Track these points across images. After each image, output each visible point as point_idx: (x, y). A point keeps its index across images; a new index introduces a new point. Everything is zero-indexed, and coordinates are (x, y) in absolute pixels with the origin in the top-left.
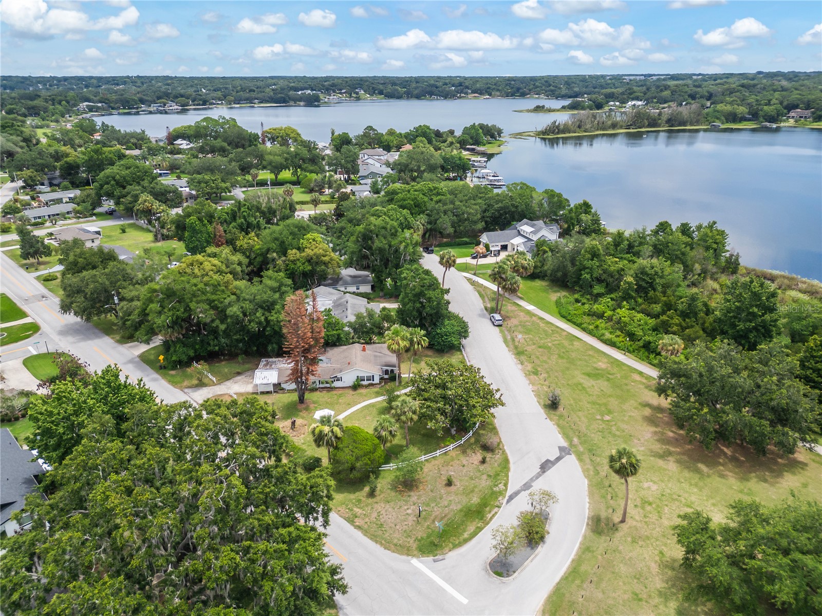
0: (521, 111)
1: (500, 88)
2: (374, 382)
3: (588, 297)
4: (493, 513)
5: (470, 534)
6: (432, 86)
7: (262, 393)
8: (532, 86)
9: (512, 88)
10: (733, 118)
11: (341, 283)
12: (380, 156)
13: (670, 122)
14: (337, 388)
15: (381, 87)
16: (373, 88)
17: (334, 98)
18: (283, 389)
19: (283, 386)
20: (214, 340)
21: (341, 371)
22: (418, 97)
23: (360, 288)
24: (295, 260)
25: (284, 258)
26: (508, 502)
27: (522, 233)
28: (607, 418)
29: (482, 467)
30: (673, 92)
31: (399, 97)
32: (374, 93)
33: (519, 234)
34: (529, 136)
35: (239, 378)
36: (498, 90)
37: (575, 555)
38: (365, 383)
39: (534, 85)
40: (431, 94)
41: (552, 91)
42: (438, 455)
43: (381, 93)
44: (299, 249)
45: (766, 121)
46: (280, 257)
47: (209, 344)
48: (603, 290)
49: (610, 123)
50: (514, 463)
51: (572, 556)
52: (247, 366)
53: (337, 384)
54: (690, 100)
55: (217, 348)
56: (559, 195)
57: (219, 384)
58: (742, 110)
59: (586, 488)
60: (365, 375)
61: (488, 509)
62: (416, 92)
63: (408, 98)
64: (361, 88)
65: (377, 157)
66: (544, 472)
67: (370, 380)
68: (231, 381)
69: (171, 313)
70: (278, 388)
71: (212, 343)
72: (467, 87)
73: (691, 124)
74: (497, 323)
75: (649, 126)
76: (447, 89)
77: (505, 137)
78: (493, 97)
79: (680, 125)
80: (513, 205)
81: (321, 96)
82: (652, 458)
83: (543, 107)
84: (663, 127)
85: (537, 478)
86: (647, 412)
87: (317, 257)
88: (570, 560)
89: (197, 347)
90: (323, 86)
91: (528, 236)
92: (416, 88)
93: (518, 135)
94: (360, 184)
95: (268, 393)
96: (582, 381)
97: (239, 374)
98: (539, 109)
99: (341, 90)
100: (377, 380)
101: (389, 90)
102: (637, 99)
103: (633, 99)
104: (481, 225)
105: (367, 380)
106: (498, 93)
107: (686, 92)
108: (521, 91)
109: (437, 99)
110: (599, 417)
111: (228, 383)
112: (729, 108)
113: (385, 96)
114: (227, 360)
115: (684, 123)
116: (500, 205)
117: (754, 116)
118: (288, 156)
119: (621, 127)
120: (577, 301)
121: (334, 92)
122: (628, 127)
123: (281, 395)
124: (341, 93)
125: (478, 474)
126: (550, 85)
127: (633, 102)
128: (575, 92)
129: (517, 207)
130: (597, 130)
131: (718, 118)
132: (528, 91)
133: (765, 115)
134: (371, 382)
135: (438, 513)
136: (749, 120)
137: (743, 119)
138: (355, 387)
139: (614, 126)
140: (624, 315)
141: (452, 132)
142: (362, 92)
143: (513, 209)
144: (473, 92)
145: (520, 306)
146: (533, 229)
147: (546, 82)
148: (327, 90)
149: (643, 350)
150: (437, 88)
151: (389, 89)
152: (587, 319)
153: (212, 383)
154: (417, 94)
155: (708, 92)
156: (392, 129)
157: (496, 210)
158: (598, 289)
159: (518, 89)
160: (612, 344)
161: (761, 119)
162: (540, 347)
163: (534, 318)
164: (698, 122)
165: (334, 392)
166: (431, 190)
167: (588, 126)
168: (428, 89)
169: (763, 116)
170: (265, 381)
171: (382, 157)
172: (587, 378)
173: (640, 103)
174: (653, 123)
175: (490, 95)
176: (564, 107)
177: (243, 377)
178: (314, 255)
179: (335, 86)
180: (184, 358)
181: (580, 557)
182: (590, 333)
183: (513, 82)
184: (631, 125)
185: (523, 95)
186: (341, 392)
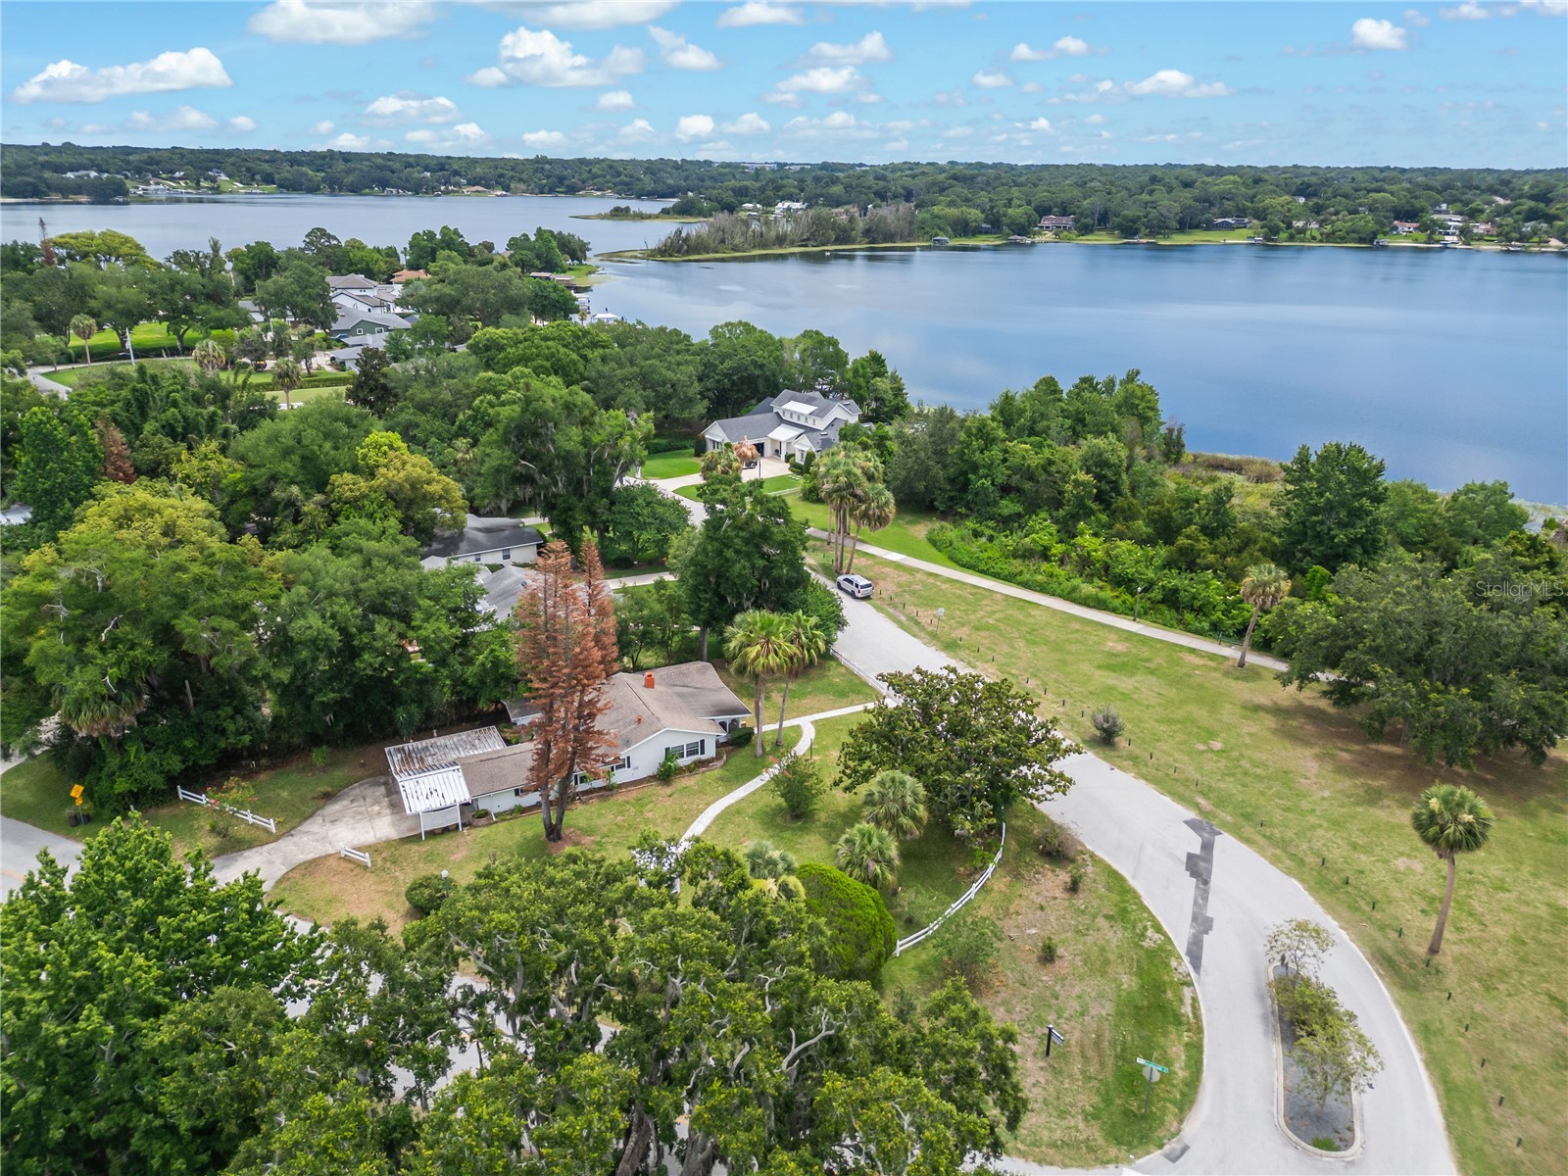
0: (587, 218)
1: (525, 176)
2: (704, 757)
3: (991, 523)
4: (1188, 1002)
5: (1187, 1067)
6: (382, 168)
7: (432, 834)
8: (585, 175)
9: (548, 177)
10: (963, 228)
11: (463, 545)
12: (365, 289)
13: (869, 233)
14: (621, 786)
15: (266, 167)
16: (248, 170)
17: (157, 188)
18: (486, 814)
19: (483, 805)
20: (232, 717)
21: (628, 743)
22: (355, 190)
23: (512, 553)
24: (356, 499)
25: (319, 497)
26: (1197, 966)
27: (787, 417)
28: (1217, 745)
29: (1080, 901)
30: (848, 187)
31: (313, 189)
32: (253, 179)
33: (781, 421)
34: (636, 257)
35: (334, 808)
36: (521, 180)
37: (1420, 1050)
38: (685, 761)
39: (590, 171)
40: (384, 184)
41: (626, 184)
42: (972, 896)
43: (268, 179)
44: (355, 469)
45: (1015, 233)
46: (308, 496)
47: (223, 732)
48: (1019, 508)
49: (773, 234)
50: (1134, 877)
51: (1418, 1057)
52: (339, 773)
53: (620, 776)
54: (879, 202)
55: (247, 738)
56: (834, 343)
57: (288, 833)
58: (974, 214)
59: (1312, 899)
60: (685, 741)
61: (1170, 995)
62: (349, 179)
63: (333, 193)
64: (220, 168)
65: (357, 292)
66: (1206, 882)
67: (695, 752)
68: (319, 820)
69: (112, 656)
70: (473, 814)
71: (231, 727)
72: (456, 173)
73: (903, 240)
74: (863, 592)
75: (837, 241)
76: (416, 175)
77: (591, 260)
78: (514, 193)
79: (885, 240)
80: (755, 363)
81: (129, 184)
82: (1360, 809)
83: (627, 209)
84: (860, 243)
85: (1206, 899)
86: (1270, 721)
87: (413, 487)
88: (1421, 1066)
89: (188, 743)
90: (128, 162)
91: (802, 422)
92: (348, 172)
93: (612, 256)
94: (346, 345)
95: (446, 830)
96: (1110, 682)
97: (328, 797)
98: (619, 214)
99: (173, 172)
100: (710, 751)
101: (287, 175)
102: (791, 198)
103: (783, 199)
104: (701, 408)
105: (690, 754)
106: (523, 186)
107: (870, 188)
108: (566, 182)
109: (398, 195)
110: (1201, 747)
111: (314, 826)
112: (954, 212)
113: (280, 186)
114: (268, 768)
115: (890, 237)
116: (728, 364)
117: (995, 225)
118: (152, 287)
119: (792, 244)
120: (977, 534)
121: (156, 175)
122: (804, 243)
123: (486, 831)
124: (173, 179)
125: (1085, 920)
126: (619, 174)
127: (787, 204)
128: (670, 187)
129: (761, 367)
130: (754, 247)
131: (941, 229)
132: (580, 184)
133: (1012, 223)
134: (699, 756)
135: (1077, 1035)
136: (987, 232)
137: (977, 231)
138: (665, 775)
139: (781, 240)
140: (1093, 547)
141: (489, 247)
142: (223, 177)
143: (757, 372)
144: (472, 183)
145: (873, 556)
146: (811, 408)
147: (611, 167)
148: (139, 171)
149: (1163, 608)
150: (393, 172)
151: (286, 172)
152: (1017, 565)
153: (264, 836)
154: (352, 184)
155: (904, 188)
156: (354, 240)
157: (726, 375)
158: (1008, 507)
159: (561, 179)
160: (1100, 605)
161: (1006, 230)
162: (977, 629)
163: (918, 576)
164: (910, 236)
165: (620, 798)
166: (578, 338)
167: (738, 240)
168: (376, 174)
169: (1008, 226)
170: (436, 802)
171: (368, 293)
172: (1111, 674)
173: (797, 205)
174: (844, 236)
175: (507, 188)
176: (665, 212)
177: (345, 802)
178: (406, 480)
179: (158, 163)
180: (157, 780)
181: (1430, 1052)
182: (1042, 589)
183: (547, 167)
184: (808, 239)
185: (572, 191)
186: (634, 794)
